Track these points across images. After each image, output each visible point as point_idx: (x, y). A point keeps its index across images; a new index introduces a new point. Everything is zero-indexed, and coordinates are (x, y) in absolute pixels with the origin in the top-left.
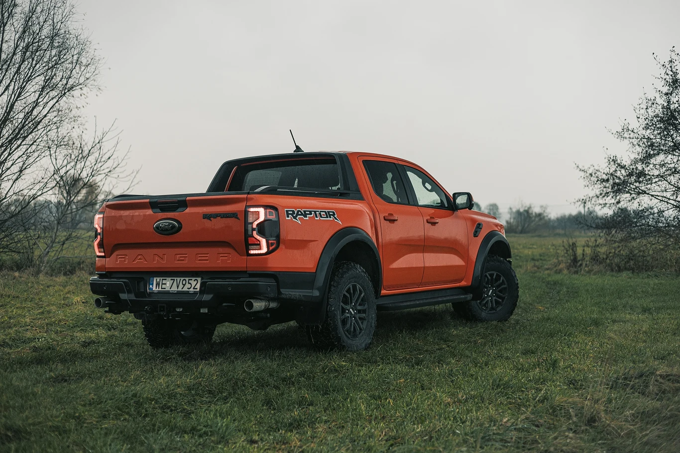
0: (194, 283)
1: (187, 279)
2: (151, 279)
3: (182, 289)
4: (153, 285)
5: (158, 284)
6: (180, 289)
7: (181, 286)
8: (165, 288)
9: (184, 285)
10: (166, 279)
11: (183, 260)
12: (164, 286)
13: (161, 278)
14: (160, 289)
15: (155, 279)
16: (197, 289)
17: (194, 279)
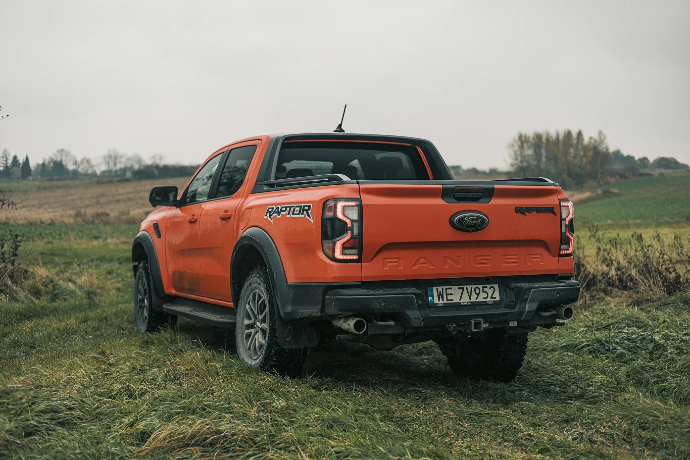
0: (490, 292)
1: (480, 287)
2: (429, 289)
3: (477, 299)
4: (433, 296)
5: (440, 295)
6: (473, 299)
7: (474, 296)
8: (452, 300)
9: (478, 294)
10: (451, 288)
11: (485, 263)
12: (449, 297)
13: (444, 288)
14: (445, 301)
15: (435, 289)
16: (495, 298)
17: (489, 286)
